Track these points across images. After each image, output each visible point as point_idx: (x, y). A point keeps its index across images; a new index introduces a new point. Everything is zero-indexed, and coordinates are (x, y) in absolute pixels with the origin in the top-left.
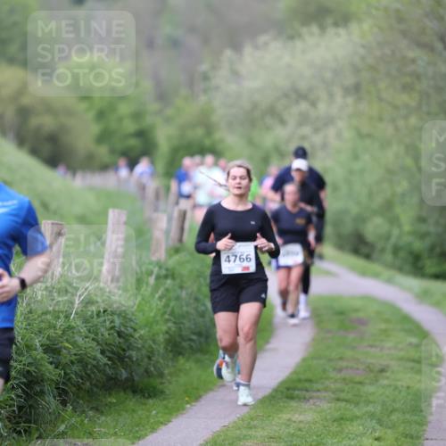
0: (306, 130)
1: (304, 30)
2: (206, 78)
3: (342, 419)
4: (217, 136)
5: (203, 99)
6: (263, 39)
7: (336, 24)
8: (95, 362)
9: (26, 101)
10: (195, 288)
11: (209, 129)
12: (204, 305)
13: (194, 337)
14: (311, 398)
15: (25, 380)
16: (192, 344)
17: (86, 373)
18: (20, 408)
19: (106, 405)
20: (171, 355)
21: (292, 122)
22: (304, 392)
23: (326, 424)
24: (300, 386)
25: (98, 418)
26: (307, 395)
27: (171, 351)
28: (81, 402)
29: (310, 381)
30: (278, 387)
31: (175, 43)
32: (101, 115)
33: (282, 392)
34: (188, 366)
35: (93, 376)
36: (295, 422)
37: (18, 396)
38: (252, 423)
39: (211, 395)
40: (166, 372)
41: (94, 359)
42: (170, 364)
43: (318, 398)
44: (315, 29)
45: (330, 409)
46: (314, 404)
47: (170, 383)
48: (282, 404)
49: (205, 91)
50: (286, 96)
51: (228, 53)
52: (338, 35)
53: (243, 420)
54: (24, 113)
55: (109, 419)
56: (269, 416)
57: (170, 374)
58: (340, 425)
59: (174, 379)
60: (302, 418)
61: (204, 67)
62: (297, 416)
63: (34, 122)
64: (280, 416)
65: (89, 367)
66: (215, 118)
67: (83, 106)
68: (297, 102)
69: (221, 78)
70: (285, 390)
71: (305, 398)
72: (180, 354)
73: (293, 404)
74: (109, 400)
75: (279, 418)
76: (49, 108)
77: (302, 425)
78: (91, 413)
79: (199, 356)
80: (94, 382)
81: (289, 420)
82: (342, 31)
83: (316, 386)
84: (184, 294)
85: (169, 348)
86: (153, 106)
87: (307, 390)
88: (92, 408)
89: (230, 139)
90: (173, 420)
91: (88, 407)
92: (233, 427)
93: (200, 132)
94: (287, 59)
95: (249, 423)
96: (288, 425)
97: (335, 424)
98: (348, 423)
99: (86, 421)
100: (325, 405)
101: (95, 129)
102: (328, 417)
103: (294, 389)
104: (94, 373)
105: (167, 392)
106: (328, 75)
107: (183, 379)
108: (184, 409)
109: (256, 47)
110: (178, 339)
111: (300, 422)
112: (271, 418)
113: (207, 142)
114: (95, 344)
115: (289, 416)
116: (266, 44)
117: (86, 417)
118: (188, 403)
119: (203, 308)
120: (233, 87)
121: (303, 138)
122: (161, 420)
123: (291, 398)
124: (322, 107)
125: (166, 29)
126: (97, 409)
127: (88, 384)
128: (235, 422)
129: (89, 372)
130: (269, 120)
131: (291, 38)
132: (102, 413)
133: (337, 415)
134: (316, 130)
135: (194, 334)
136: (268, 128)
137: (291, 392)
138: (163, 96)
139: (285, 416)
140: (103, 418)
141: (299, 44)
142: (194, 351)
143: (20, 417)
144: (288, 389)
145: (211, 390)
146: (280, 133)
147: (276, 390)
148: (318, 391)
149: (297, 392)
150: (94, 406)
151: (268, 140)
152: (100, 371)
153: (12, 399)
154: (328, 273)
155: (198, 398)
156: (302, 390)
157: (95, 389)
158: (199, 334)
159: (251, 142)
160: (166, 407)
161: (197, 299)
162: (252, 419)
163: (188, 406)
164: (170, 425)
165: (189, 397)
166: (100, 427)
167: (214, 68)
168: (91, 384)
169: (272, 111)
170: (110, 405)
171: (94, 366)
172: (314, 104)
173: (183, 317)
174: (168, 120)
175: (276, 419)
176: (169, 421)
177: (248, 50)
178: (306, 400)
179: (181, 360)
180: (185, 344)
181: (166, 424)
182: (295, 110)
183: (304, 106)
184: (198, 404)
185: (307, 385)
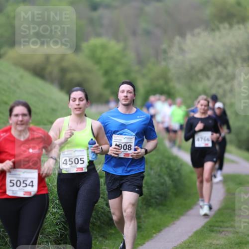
0: (221, 82)
1: (221, 26)
2: (165, 52)
3: (241, 243)
4: (171, 84)
5: (163, 63)
6: (197, 31)
7: (238, 22)
8: (102, 210)
9: (65, 64)
10: (159, 169)
11: (167, 80)
12: (164, 179)
13: (158, 197)
14: (223, 231)
15: (64, 220)
16: (157, 201)
17: (98, 217)
18: (61, 235)
19: (109, 234)
20: (145, 207)
21: (213, 77)
22: (219, 228)
23: (231, 246)
24: (217, 224)
25: (104, 242)
26: (221, 230)
27: (145, 204)
28: (95, 232)
29: (223, 222)
30: (205, 225)
31: (148, 33)
32: (106, 73)
33: (207, 228)
34: (154, 213)
35: (101, 218)
36: (214, 244)
37: (59, 229)
38: (190, 245)
39: (167, 229)
40: (142, 216)
41: (102, 209)
42: (145, 211)
43: (227, 231)
44: (227, 25)
45: (234, 237)
46: (225, 235)
47: (144, 222)
48: (206, 235)
49: (165, 60)
50: (210, 62)
51: (178, 38)
52: (239, 28)
53: (185, 243)
54: (64, 71)
55: (110, 242)
56: (200, 241)
57: (145, 217)
58: (239, 246)
59: (147, 220)
60: (218, 242)
61: (164, 46)
62: (215, 241)
63: (69, 76)
64: (206, 241)
65: (100, 213)
66: (170, 75)
67: (96, 67)
68: (216, 66)
69: (174, 52)
70: (208, 227)
71: (220, 231)
72: (150, 206)
73: (213, 234)
74: (110, 231)
75: (206, 242)
76: (77, 68)
77: (218, 246)
78: (100, 239)
79: (161, 207)
80: (102, 221)
81: (211, 243)
82: (241, 26)
83: (226, 225)
84: (152, 172)
85: (144, 203)
86: (136, 68)
87: (221, 227)
88: (101, 236)
89: (179, 87)
90: (146, 243)
91: (99, 235)
92: (179, 247)
93: (161, 82)
94: (210, 42)
95: (189, 245)
96: (211, 247)
97: (237, 246)
98: (244, 245)
99: (97, 243)
100: (231, 235)
101: (103, 80)
102: (233, 242)
103: (214, 226)
104: (102, 216)
105: (143, 227)
106: (233, 51)
107: (151, 220)
108: (152, 237)
109: (193, 35)
110: (149, 198)
111: (217, 245)
112: (201, 243)
113: (166, 88)
114: (103, 200)
115: (211, 241)
116: (199, 34)
117: (97, 241)
118: (154, 233)
119: (163, 181)
120: (180, 58)
121: (219, 86)
122: (140, 243)
123: (213, 231)
124: (230, 69)
125: (143, 25)
126: (103, 236)
127: (99, 222)
128: (181, 245)
129: (99, 216)
130: (200, 76)
131: (213, 30)
132: (106, 238)
133: (237, 241)
134: (227, 82)
135: (158, 194)
136: (200, 81)
137: (212, 228)
138: (141, 62)
139: (208, 241)
140: (107, 241)
141: (217, 34)
142: (158, 204)
143: (61, 241)
144: (210, 226)
145: (168, 226)
146: (206, 83)
147: (204, 227)
148: (227, 227)
149: (215, 228)
150: (102, 234)
151: (200, 87)
152: (105, 215)
153: (57, 231)
154: (233, 162)
155: (160, 231)
156: (218, 227)
157: (103, 225)
158: (161, 195)
159: (190, 88)
160: (142, 236)
161: (159, 176)
162: (190, 243)
163: (155, 235)
164: (145, 245)
165: (155, 230)
166: (105, 246)
167: (170, 47)
168: (101, 222)
169: (202, 71)
170: (111, 234)
171: (102, 212)
172: (225, 67)
173: (152, 185)
174: (144, 76)
175: (204, 243)
176: (144, 244)
177: (189, 37)
178: (220, 232)
179: (151, 210)
180: (153, 201)
181: (142, 245)
182: (215, 70)
183: (220, 68)
184: (160, 234)
185: (221, 224)
